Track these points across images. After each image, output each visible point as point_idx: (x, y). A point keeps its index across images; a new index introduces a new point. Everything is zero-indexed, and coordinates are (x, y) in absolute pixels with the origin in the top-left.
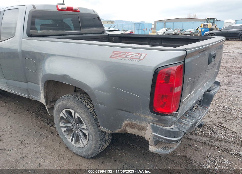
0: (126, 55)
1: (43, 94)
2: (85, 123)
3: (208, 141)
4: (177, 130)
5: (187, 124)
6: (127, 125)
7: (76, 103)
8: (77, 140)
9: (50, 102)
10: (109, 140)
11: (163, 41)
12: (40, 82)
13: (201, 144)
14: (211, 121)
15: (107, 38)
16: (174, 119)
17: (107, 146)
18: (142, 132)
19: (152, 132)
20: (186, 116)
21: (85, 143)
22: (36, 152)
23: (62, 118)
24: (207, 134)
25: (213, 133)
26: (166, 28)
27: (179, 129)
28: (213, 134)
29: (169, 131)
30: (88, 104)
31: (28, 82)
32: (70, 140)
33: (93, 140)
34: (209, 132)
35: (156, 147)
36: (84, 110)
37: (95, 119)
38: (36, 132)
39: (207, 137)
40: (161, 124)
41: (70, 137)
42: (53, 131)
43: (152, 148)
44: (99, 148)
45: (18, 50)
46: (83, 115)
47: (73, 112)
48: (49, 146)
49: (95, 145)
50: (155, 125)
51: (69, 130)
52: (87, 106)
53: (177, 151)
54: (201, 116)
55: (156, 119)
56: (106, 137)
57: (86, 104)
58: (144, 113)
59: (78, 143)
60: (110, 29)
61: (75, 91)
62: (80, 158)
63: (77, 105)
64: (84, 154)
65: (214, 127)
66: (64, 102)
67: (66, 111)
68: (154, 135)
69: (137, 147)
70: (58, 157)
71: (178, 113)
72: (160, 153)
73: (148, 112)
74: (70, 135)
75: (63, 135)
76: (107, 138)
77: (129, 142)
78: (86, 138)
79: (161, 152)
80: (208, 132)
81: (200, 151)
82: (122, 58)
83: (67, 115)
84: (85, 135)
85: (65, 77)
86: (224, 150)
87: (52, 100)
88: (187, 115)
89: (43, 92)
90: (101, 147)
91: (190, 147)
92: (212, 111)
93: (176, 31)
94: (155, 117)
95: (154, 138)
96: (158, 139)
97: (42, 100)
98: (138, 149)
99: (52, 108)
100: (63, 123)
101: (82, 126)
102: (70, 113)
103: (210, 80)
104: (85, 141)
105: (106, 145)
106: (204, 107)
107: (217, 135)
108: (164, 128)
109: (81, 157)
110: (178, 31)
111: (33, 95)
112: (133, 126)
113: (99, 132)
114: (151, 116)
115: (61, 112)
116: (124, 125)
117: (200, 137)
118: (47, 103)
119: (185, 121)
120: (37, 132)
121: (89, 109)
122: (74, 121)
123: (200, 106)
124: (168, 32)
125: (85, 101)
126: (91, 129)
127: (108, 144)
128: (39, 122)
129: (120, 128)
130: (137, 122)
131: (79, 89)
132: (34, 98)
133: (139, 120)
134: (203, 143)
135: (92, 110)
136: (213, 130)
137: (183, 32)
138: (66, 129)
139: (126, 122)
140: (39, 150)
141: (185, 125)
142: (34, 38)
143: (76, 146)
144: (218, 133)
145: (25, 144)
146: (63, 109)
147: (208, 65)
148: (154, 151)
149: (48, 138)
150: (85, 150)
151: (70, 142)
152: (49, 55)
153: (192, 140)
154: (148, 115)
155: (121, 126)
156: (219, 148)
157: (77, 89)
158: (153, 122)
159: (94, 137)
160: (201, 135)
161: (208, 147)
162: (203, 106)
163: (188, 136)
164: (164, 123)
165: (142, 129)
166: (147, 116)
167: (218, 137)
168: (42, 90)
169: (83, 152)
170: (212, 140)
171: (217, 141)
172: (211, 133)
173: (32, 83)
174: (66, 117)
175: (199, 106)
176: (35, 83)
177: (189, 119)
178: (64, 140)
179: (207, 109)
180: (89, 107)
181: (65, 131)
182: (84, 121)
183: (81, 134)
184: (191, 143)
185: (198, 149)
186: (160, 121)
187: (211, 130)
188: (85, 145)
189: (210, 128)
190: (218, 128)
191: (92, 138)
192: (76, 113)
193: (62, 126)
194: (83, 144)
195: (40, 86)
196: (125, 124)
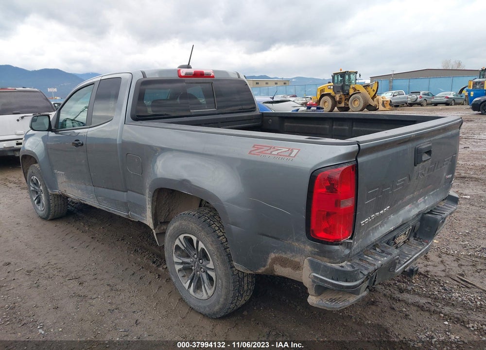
0: (272, 150)
1: (151, 209)
2: (212, 259)
3: (431, 304)
4: (349, 269)
5: (372, 262)
6: (275, 260)
7: (201, 225)
8: (198, 287)
9: (161, 223)
10: (249, 292)
11: (354, 123)
12: (147, 191)
13: (415, 308)
14: (444, 271)
15: (259, 119)
16: (347, 252)
17: (244, 302)
18: (297, 272)
19: (311, 272)
20: (374, 251)
21: (210, 292)
22: (132, 302)
23: (177, 247)
24: (430, 293)
25: (443, 291)
26: (394, 92)
27: (353, 267)
28: (442, 294)
29: (337, 270)
30: (219, 229)
31: (128, 191)
32: (186, 286)
33: (222, 288)
34: (437, 289)
35: (319, 297)
36: (213, 238)
37: (228, 255)
38: (133, 274)
39: (429, 297)
40: (326, 259)
41: (188, 280)
42: (160, 274)
43: (312, 300)
44: (232, 303)
45: (118, 140)
46: (210, 246)
47: (195, 239)
48: (153, 296)
49: (225, 297)
50: (316, 260)
51: (187, 269)
52: (217, 232)
53: (367, 317)
54: (411, 256)
55: (316, 250)
56: (244, 285)
57: (217, 228)
58: (298, 240)
59: (199, 291)
60: (273, 98)
61: (200, 206)
62: (199, 317)
63: (203, 229)
64: (207, 311)
65: (448, 282)
66: (184, 223)
67: (185, 237)
68: (314, 276)
69: (296, 306)
70: (165, 313)
71: (352, 241)
72: (324, 307)
73: (304, 238)
74: (188, 277)
75: (177, 277)
76: (246, 288)
77: (283, 297)
78: (212, 285)
79: (326, 305)
80: (435, 289)
81: (410, 319)
82: (265, 155)
83: (185, 244)
84: (210, 279)
85: (184, 182)
86: (456, 320)
87: (163, 221)
88: (378, 249)
89: (150, 207)
90: (235, 301)
91: (392, 312)
92: (452, 252)
93: (415, 96)
94: (314, 246)
95: (313, 281)
96: (321, 284)
97: (149, 221)
98: (298, 309)
99: (162, 234)
100: (179, 256)
101: (208, 264)
102: (190, 241)
103: (432, 193)
104: (210, 289)
105: (243, 299)
106: (421, 242)
107: (450, 296)
108: (329, 264)
109: (202, 316)
110: (418, 96)
111: (134, 212)
112: (284, 263)
113: (232, 275)
114: (308, 245)
115: (176, 238)
116: (269, 261)
117: (417, 296)
118: (155, 225)
119: (371, 258)
120: (135, 275)
121: (219, 237)
122: (195, 254)
123: (415, 239)
124: (396, 99)
125: (214, 224)
126: (221, 270)
127: (247, 298)
128: (139, 259)
129: (264, 266)
130: (288, 256)
131: (207, 204)
132: (137, 218)
133: (291, 252)
134: (418, 306)
135: (225, 240)
136: (445, 285)
137: (430, 98)
138: (181, 266)
139: (273, 255)
140: (138, 301)
141: (368, 264)
142: (141, 122)
143: (196, 297)
144: (453, 291)
145: (117, 290)
146: (181, 233)
147: (415, 166)
148: (315, 303)
149: (152, 284)
150: (209, 304)
151: (187, 289)
152: (164, 150)
153: (399, 300)
154: (304, 243)
155: (266, 261)
156: (447, 317)
157: (203, 203)
158: (313, 254)
159: (224, 284)
160: (418, 294)
161: (427, 314)
162: (421, 239)
163: (394, 293)
164: (329, 258)
165: (297, 267)
166: (302, 246)
167: (450, 299)
168: (149, 204)
169: (205, 307)
170: (437, 304)
171: (447, 304)
172: (438, 292)
173: (135, 193)
174: (184, 247)
175: (412, 239)
176: (138, 193)
177: (379, 255)
178: (177, 285)
179: (428, 244)
180: (221, 234)
181: (179, 270)
182: (211, 257)
183: (204, 276)
184: (396, 305)
185: (406, 315)
186: (323, 253)
187: (441, 286)
188: (210, 296)
189: (439, 282)
190: (456, 283)
191: (222, 285)
192: (200, 242)
193: (176, 262)
194: (207, 294)
195: (147, 198)
196: (272, 259)
